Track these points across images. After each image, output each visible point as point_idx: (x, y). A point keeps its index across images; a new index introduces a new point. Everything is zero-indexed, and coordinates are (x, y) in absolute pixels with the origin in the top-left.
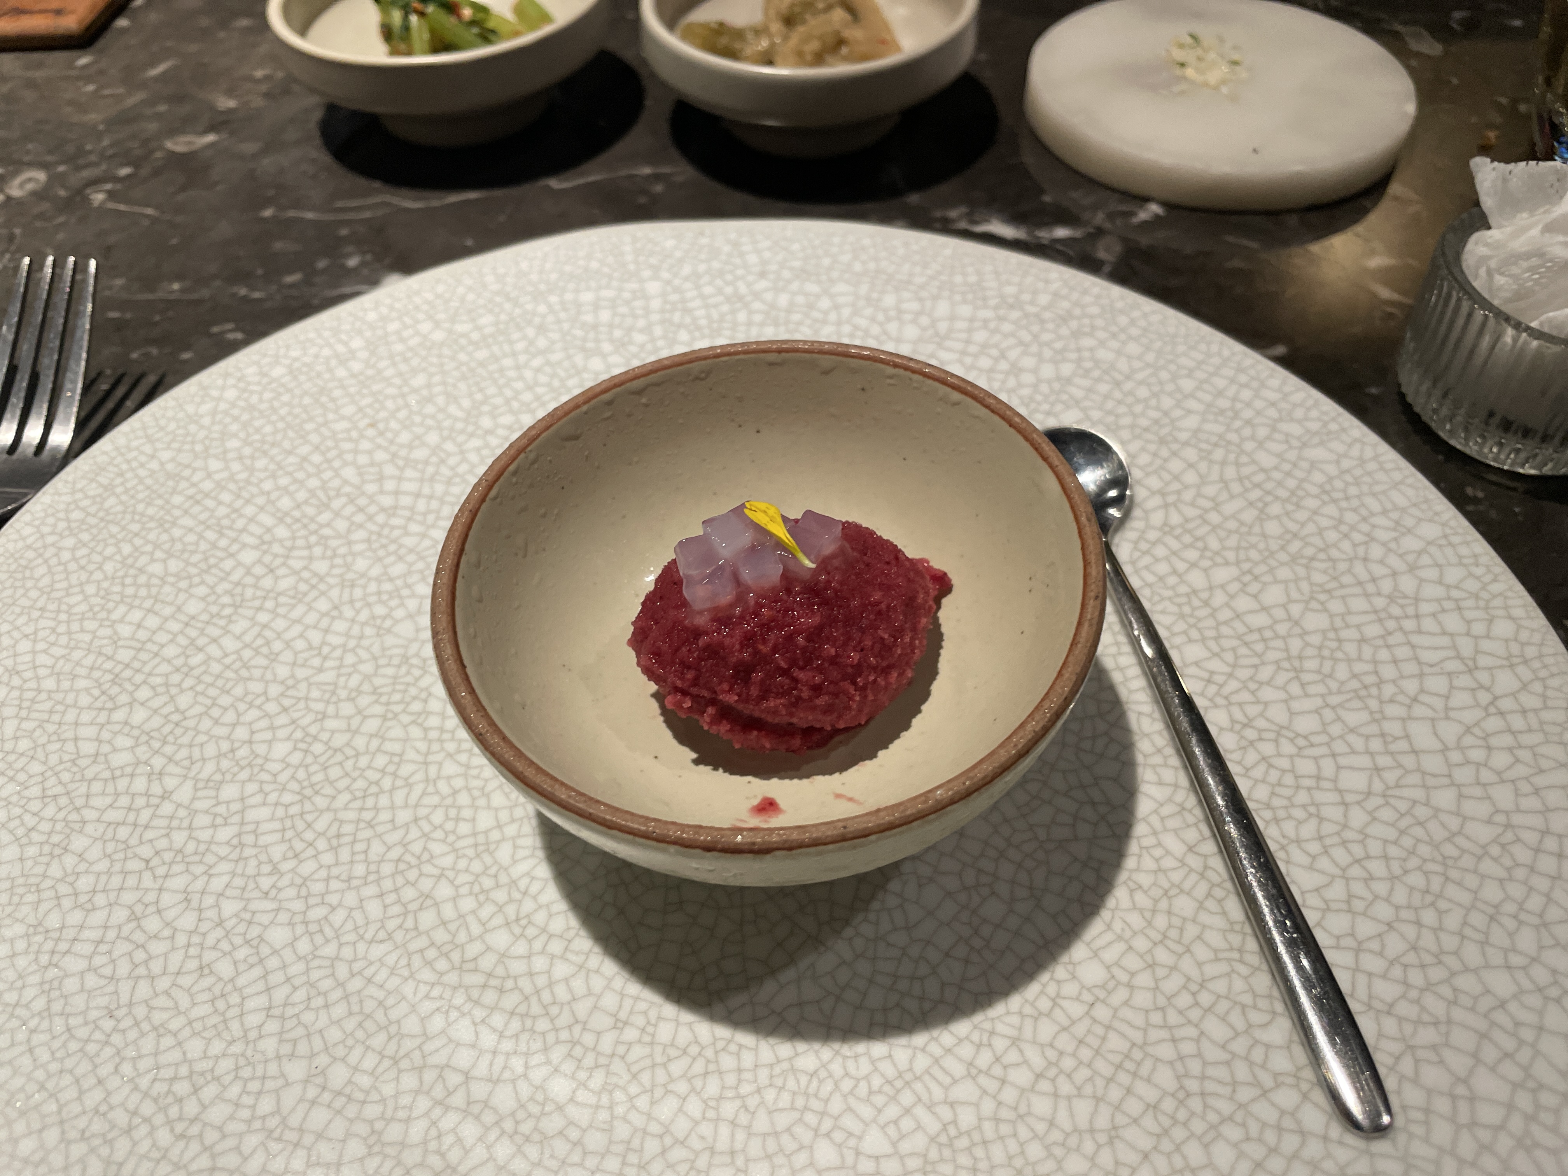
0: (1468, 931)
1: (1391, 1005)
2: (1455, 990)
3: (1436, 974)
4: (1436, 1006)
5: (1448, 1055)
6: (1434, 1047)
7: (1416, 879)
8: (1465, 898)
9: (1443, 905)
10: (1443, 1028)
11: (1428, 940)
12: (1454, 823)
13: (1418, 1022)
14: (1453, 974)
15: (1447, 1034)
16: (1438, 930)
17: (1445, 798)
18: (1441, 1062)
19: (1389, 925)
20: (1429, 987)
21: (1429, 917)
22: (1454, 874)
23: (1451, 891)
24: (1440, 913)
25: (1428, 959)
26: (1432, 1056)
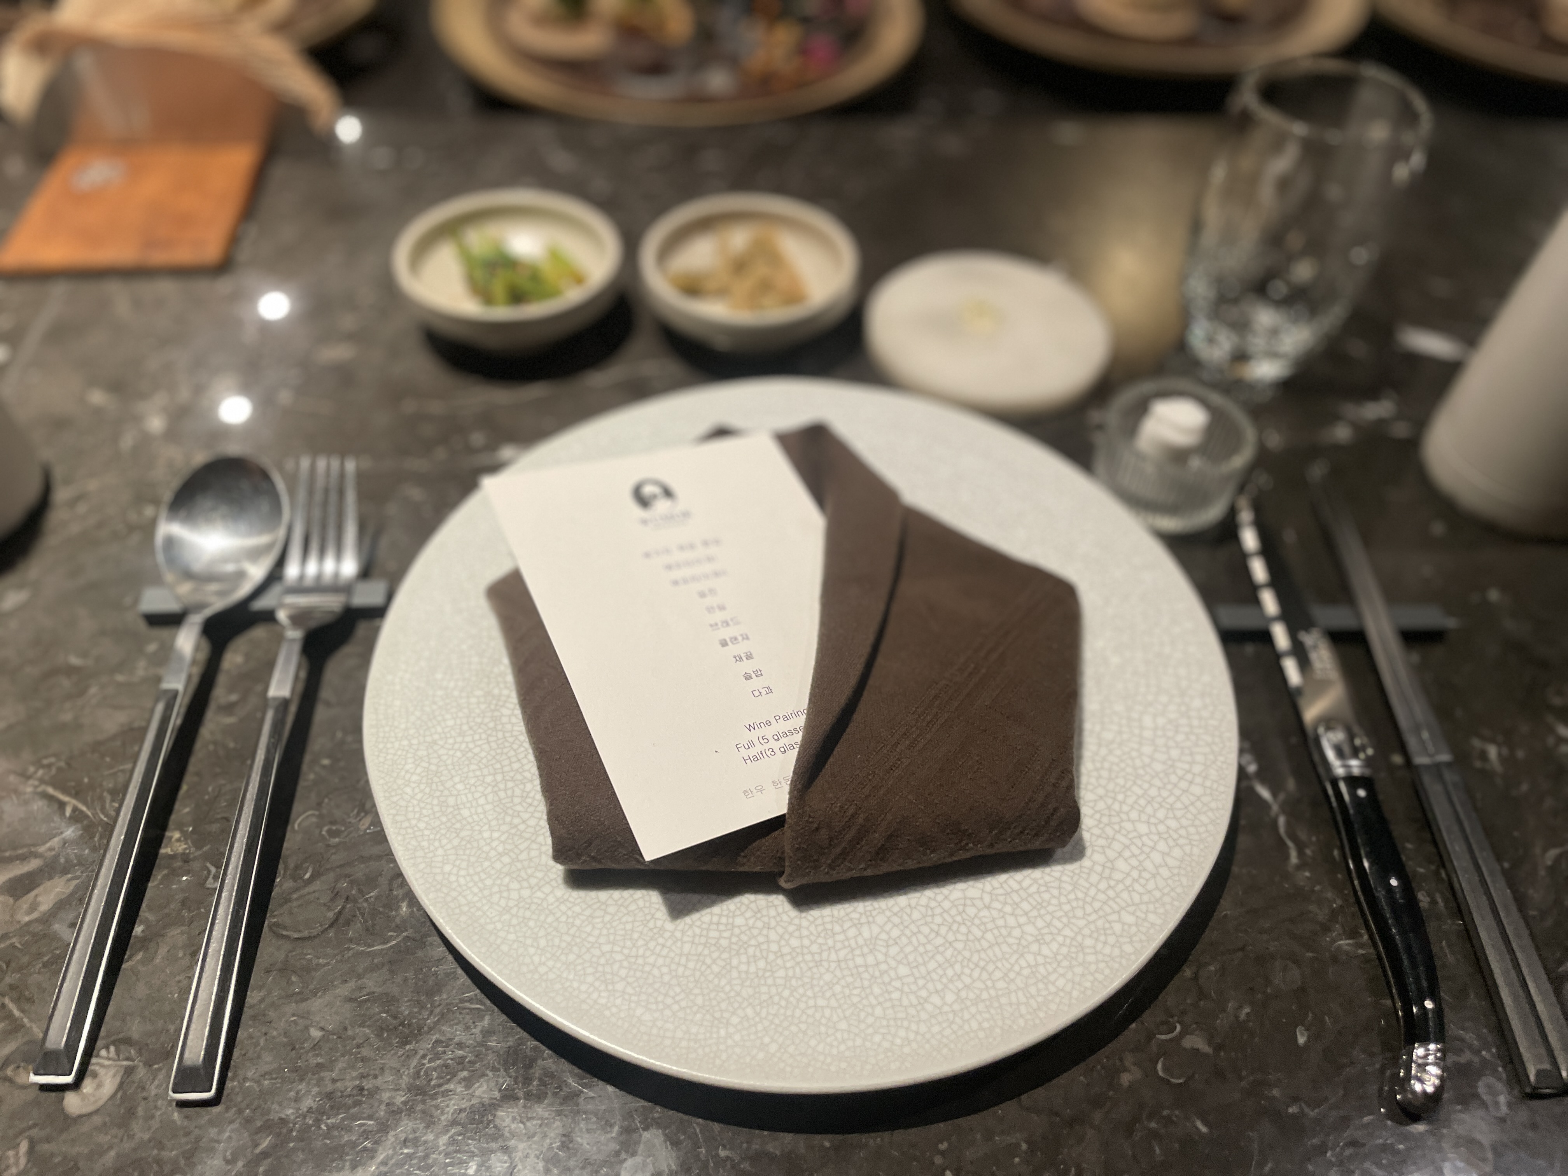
0: (1136, 806)
1: (1090, 828)
2: (1121, 827)
3: (1115, 819)
4: (1109, 831)
5: (1108, 851)
6: (1103, 847)
7: (1121, 781)
8: (1140, 792)
9: (1129, 793)
10: (1109, 841)
11: (1116, 806)
12: (1147, 760)
13: (1099, 836)
14: (1122, 821)
15: (1111, 843)
16: (1122, 803)
17: (1147, 750)
18: (1104, 853)
19: (1101, 797)
20: (1109, 824)
21: (1120, 797)
22: (1139, 782)
23: (1136, 789)
24: (1126, 796)
25: (1113, 813)
26: (1100, 850)
